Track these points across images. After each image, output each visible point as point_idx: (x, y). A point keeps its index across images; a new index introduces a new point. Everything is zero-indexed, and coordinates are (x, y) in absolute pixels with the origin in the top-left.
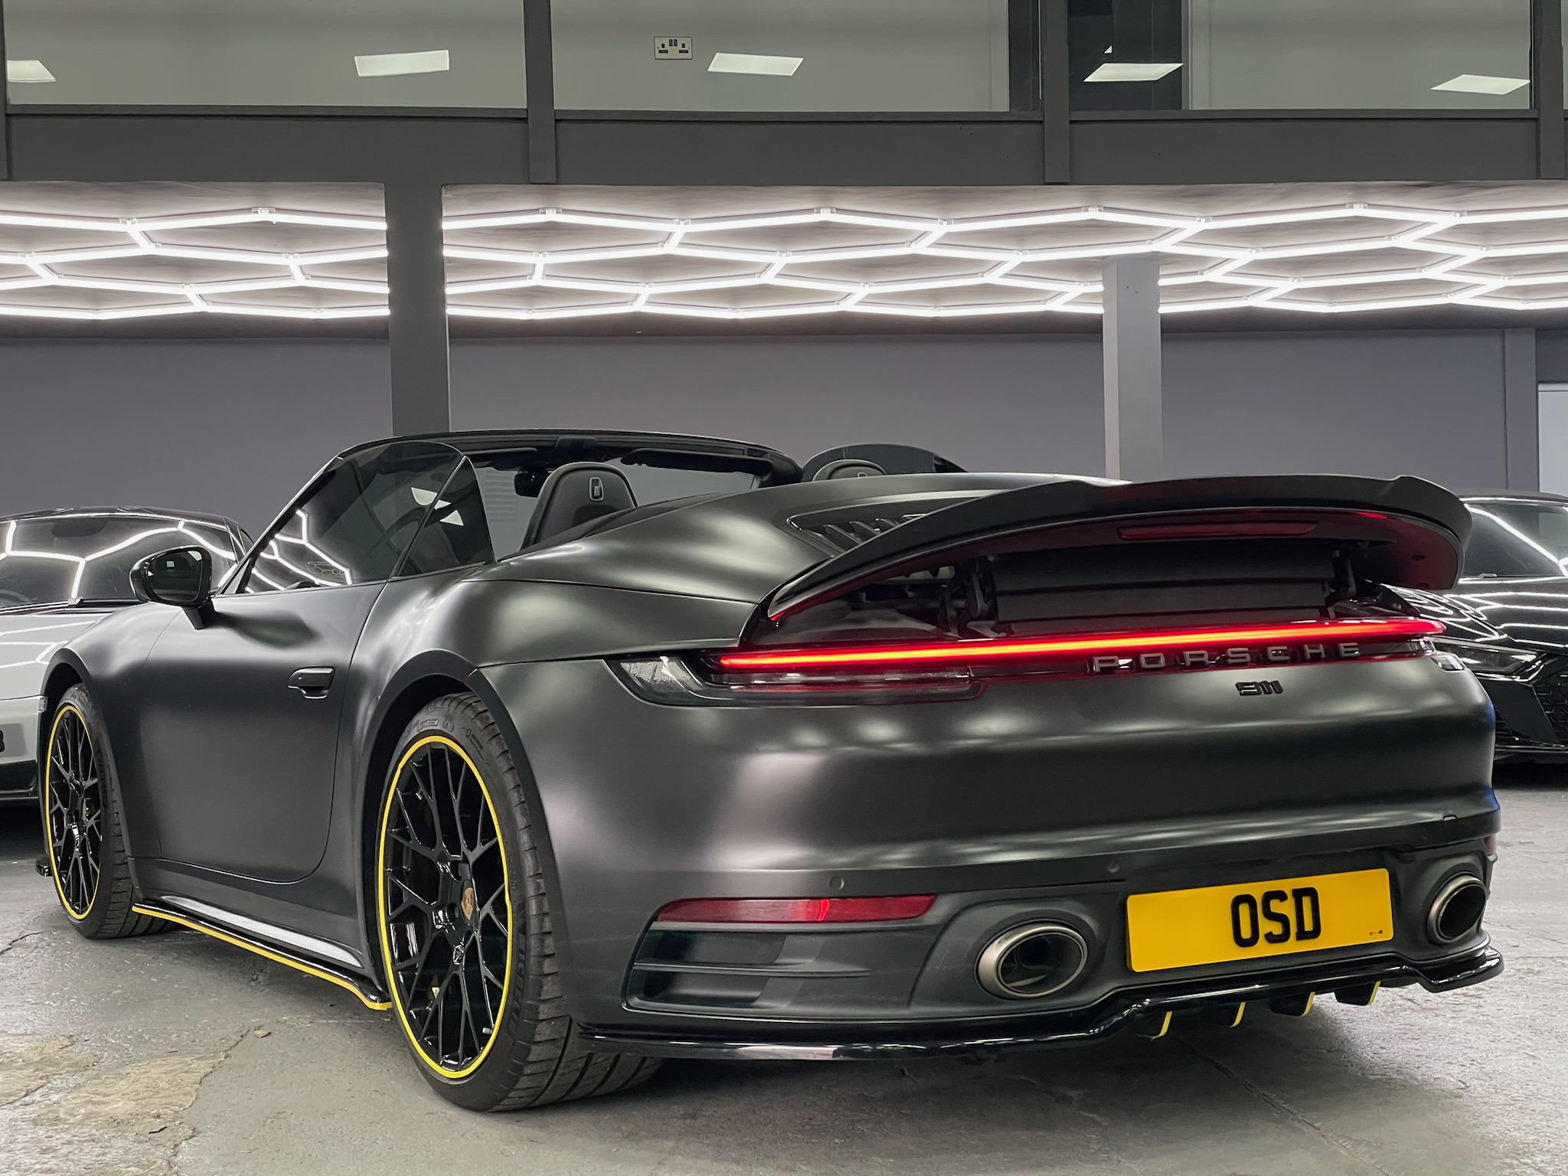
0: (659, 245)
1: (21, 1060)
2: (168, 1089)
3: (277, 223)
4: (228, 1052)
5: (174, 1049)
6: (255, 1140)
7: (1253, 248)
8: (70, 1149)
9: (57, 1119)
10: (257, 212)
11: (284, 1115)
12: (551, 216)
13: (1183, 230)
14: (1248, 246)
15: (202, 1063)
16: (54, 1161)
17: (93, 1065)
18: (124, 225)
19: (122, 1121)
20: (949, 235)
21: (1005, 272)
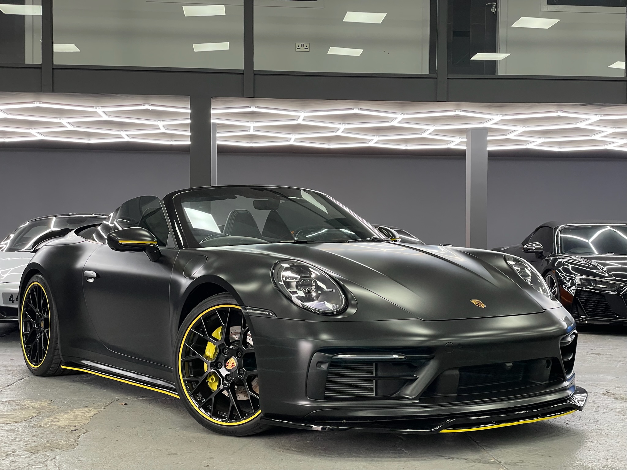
0: (296, 120)
1: (32, 407)
2: (81, 418)
3: (152, 109)
4: (105, 407)
5: (86, 406)
6: (107, 435)
7: (524, 126)
8: (43, 436)
9: (41, 426)
10: (144, 106)
11: (119, 427)
12: (253, 109)
13: (494, 119)
14: (522, 126)
15: (95, 410)
16: (36, 439)
17: (57, 410)
18: (96, 109)
19: (63, 427)
20: (404, 119)
21: (429, 133)
